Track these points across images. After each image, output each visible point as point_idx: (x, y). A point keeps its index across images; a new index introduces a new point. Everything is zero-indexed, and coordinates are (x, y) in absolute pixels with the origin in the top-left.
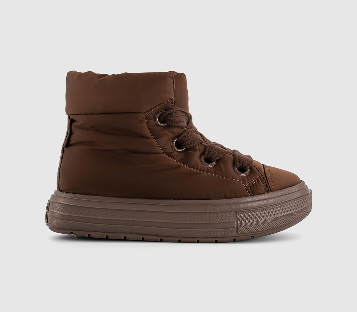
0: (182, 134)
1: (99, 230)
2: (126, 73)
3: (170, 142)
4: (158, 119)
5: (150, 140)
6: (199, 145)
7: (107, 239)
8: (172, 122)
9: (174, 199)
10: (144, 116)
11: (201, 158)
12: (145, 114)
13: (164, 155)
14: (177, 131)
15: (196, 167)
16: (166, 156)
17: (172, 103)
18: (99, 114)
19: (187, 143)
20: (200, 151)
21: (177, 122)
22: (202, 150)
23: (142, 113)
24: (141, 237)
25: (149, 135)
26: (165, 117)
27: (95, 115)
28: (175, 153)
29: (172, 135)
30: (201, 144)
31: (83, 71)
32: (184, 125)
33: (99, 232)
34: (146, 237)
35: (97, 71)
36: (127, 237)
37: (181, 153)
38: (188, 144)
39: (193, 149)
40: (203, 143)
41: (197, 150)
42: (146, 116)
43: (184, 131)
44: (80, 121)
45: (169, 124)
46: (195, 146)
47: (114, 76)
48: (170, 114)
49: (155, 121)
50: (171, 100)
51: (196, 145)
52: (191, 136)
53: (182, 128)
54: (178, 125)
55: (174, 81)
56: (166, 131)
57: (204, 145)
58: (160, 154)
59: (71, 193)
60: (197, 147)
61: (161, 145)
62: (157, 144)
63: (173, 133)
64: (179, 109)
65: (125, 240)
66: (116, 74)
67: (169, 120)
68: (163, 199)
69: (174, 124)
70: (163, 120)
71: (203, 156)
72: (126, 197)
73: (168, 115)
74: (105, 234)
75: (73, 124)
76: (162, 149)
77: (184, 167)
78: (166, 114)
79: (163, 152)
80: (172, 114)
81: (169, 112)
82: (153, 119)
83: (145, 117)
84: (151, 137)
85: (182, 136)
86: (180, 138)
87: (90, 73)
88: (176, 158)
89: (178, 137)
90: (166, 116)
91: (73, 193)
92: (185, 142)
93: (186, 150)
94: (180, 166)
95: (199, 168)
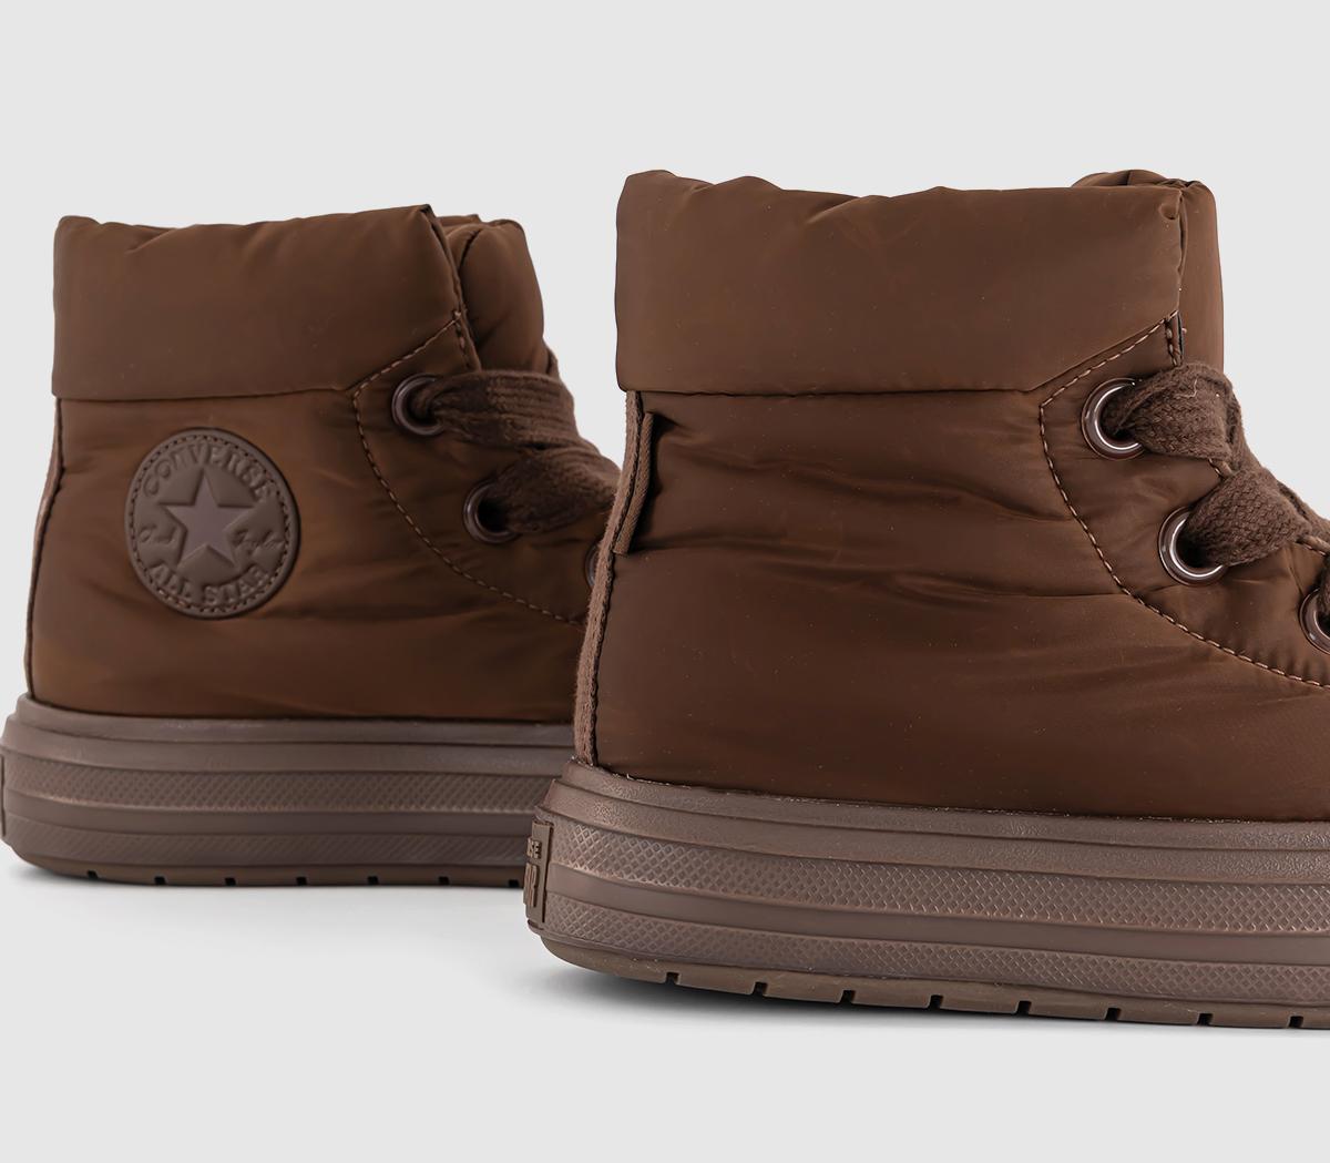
0: (1212, 492)
1: (811, 965)
2: (942, 189)
3: (1155, 536)
4: (1096, 423)
5: (1060, 524)
6: (1292, 549)
7: (847, 1005)
8: (1167, 436)
9: (1180, 817)
10: (1029, 406)
11: (1305, 612)
12: (1039, 396)
13: (1126, 599)
14: (1186, 479)
15: (1283, 661)
16: (1134, 602)
17: (1170, 341)
18: (804, 395)
19: (1236, 540)
20: (1296, 575)
21: (1192, 437)
22: (1308, 575)
23: (1026, 393)
24: (1014, 999)
25: (1056, 501)
26: (1138, 409)
27: (786, 401)
28: (1179, 588)
29: (1162, 502)
30: (1300, 541)
31: (716, 173)
32: (1221, 450)
33: (810, 973)
34: (1036, 999)
35: (787, 178)
36: (945, 999)
37: (1208, 592)
38: (1240, 545)
39: (1266, 568)
40: (1312, 538)
41: (1284, 575)
42: (1040, 407)
43: (1222, 477)
44: (702, 426)
45: (1149, 443)
46: (1277, 553)
47: (879, 203)
48: (1159, 396)
49: (1083, 428)
50: (1168, 325)
51: (1281, 549)
52: (1257, 504)
53: (1213, 466)
54: (1197, 450)
55: (1186, 230)
56: (1138, 482)
57: (1315, 548)
58: (1109, 596)
59: (664, 782)
60: (1286, 560)
61: (1115, 550)
62: (1096, 546)
63: (1170, 488)
64: (1199, 372)
65: (935, 1008)
66: (890, 193)
67: (1153, 426)
68: (1121, 816)
69: (1176, 447)
70: (1125, 424)
71: (1315, 599)
72: (941, 806)
73: (1149, 402)
74: (837, 981)
75: (667, 440)
76: (1116, 571)
77: (1223, 659)
78: (1141, 398)
79: (1121, 586)
80: (1171, 397)
81: (1154, 388)
82: (1074, 422)
83: (1034, 411)
84: (1064, 511)
85: (1213, 505)
86: (1202, 515)
87: (750, 188)
88: (1184, 617)
89: (1192, 507)
90: (1141, 406)
91: (675, 783)
92: (1229, 532)
93: (1229, 572)
94: (1205, 656)
95: (1299, 667)
